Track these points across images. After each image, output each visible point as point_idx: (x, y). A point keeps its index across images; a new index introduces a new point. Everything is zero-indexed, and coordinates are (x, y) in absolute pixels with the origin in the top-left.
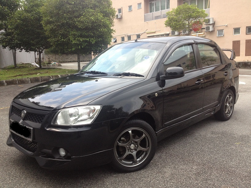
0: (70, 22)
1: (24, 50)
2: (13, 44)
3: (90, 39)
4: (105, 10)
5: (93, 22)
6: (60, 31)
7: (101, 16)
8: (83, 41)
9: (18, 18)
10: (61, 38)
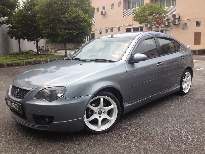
1: (26, 40)
2: (17, 35)
3: (72, 32)
4: (85, 8)
5: (75, 18)
6: (50, 25)
7: (81, 13)
8: (67, 33)
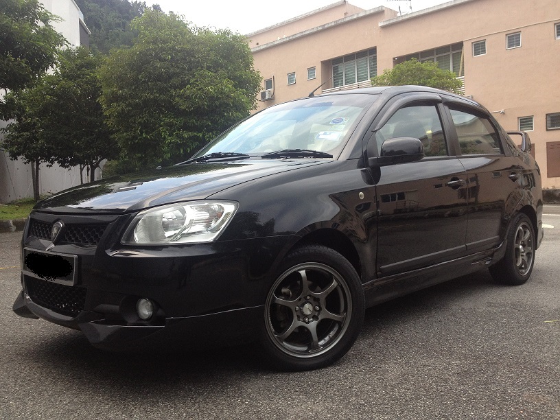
0: (163, 97)
1: (56, 164)
2: (34, 148)
4: (238, 73)
5: (212, 98)
6: (140, 117)
7: (230, 86)
8: (190, 138)
9: (47, 92)
10: (142, 133)
